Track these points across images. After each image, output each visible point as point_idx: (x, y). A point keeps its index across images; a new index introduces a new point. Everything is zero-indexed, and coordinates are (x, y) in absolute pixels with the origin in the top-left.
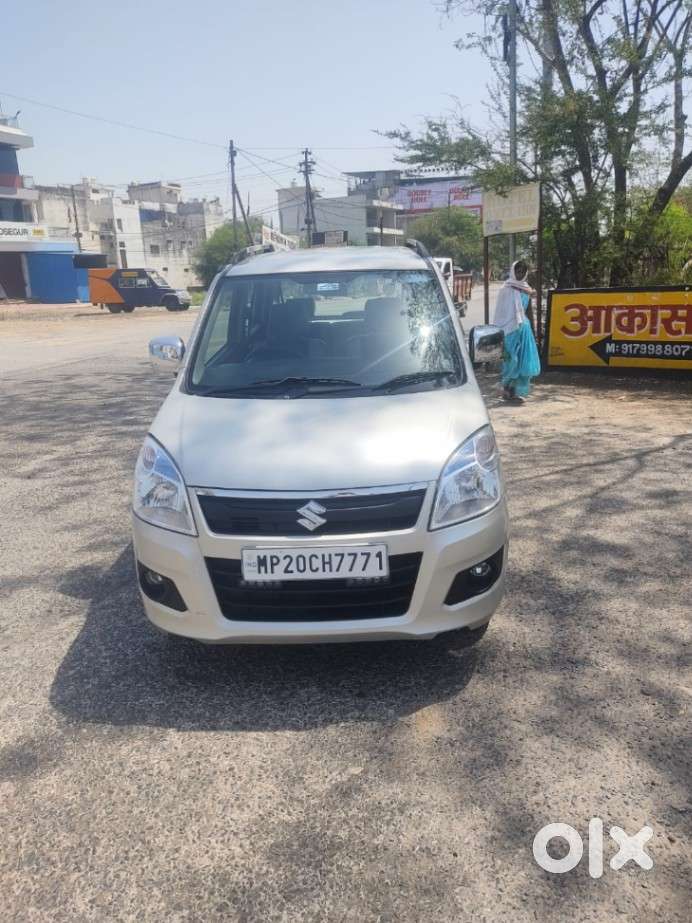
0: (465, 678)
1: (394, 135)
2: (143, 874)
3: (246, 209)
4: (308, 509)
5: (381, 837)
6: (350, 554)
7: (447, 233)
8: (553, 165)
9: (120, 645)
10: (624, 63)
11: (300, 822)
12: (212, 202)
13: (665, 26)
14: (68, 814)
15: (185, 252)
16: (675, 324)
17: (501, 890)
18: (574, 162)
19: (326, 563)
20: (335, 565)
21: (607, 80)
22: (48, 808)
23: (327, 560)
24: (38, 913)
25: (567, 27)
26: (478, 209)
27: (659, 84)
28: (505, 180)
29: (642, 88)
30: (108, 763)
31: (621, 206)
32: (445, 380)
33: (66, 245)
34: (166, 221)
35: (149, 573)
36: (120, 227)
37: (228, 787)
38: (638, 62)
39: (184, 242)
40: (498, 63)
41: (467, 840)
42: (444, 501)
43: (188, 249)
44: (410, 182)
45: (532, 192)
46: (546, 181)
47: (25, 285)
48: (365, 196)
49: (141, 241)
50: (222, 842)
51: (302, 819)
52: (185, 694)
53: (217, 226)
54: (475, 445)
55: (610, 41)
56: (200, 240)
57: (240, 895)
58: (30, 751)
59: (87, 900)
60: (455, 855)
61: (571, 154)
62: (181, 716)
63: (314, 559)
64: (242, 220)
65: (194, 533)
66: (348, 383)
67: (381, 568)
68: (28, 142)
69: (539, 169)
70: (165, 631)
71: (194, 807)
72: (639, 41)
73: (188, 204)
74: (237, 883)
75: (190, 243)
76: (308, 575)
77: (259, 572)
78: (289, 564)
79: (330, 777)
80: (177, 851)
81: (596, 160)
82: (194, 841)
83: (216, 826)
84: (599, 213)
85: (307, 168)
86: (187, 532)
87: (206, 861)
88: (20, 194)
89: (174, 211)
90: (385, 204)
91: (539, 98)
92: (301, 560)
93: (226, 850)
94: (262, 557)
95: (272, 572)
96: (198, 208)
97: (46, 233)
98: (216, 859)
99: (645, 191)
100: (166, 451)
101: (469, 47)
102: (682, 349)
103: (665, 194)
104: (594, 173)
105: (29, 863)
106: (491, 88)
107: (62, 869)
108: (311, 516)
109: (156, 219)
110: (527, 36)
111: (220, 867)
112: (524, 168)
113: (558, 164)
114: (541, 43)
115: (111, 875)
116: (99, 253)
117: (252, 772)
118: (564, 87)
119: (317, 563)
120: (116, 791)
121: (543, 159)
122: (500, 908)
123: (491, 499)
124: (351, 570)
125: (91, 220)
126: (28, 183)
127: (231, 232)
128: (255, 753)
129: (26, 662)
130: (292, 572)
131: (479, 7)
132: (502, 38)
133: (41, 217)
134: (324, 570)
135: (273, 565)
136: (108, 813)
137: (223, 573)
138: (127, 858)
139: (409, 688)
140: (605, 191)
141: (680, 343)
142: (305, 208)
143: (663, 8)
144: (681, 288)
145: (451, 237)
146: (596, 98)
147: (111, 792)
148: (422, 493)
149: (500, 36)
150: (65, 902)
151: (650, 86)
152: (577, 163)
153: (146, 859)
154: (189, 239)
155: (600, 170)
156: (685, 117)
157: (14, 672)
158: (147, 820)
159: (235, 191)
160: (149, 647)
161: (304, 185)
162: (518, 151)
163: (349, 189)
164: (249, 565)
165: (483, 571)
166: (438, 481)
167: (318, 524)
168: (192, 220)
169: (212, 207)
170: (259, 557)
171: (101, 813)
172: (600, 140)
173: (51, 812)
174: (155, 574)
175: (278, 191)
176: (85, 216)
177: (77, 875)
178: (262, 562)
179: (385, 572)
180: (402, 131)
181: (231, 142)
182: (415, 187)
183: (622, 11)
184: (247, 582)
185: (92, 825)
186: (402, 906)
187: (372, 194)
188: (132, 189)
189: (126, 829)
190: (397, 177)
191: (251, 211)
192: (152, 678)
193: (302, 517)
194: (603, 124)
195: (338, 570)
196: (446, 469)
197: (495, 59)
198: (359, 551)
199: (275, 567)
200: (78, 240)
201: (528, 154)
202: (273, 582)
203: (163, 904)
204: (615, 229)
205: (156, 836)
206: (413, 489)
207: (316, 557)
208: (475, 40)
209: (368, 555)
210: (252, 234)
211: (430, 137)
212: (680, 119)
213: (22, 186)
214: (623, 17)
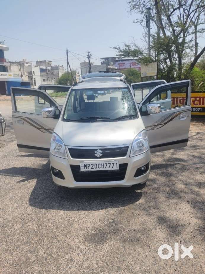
0: (139, 198)
1: (116, 48)
2: (57, 246)
3: (71, 68)
4: (98, 152)
5: (119, 237)
6: (109, 164)
7: (130, 76)
8: (161, 57)
9: (45, 190)
10: (180, 29)
11: (97, 233)
12: (61, 66)
13: (192, 18)
14: (35, 232)
15: (53, 81)
16: (196, 102)
17: (151, 249)
18: (166, 56)
19: (103, 166)
20: (105, 167)
21: (176, 33)
22: (30, 231)
23: (103, 165)
24: (31, 255)
25: (164, 18)
26: (139, 69)
27: (190, 34)
28: (147, 61)
29: (186, 35)
30: (45, 220)
31: (180, 69)
32: (132, 117)
33: (18, 79)
34: (48, 72)
35: (54, 169)
36: (34, 74)
37: (78, 225)
38: (184, 28)
39: (53, 78)
40: (145, 28)
41: (141, 237)
42: (134, 150)
43: (54, 80)
44: (119, 61)
45: (155, 65)
46: (159, 61)
47: (6, 91)
48: (106, 65)
49: (40, 78)
50: (77, 238)
51: (98, 233)
52: (64, 202)
53: (63, 73)
54: (142, 134)
55: (176, 22)
56: (58, 77)
57: (83, 251)
58: (23, 217)
59: (43, 252)
60: (138, 241)
61: (166, 54)
62: (63, 208)
63: (99, 165)
64: (70, 72)
65: (67, 158)
66: (106, 118)
67: (117, 167)
68: (7, 49)
69: (156, 58)
70: (59, 185)
71: (69, 230)
72: (184, 23)
73: (54, 67)
74: (82, 248)
75: (55, 78)
76: (98, 169)
77: (85, 168)
78: (93, 166)
79: (104, 223)
80: (65, 241)
81: (173, 56)
82: (70, 238)
83: (75, 235)
84: (174, 70)
85: (89, 57)
86: (65, 158)
87: (73, 243)
88: (5, 64)
89: (50, 69)
90: (112, 67)
91: (157, 38)
92: (96, 165)
93: (78, 241)
94: (85, 164)
95: (88, 168)
96: (57, 68)
97: (12, 75)
98: (76, 243)
99: (187, 64)
100: (59, 136)
101: (137, 22)
102: (198, 109)
103: (193, 64)
104: (172, 59)
105: (27, 244)
106: (143, 34)
107: (36, 245)
108: (98, 153)
109: (44, 71)
110: (153, 20)
111: (77, 244)
112: (153, 58)
113: (162, 56)
114: (157, 22)
115: (49, 246)
116: (28, 81)
117: (84, 221)
118: (164, 35)
119: (100, 166)
120: (47, 227)
121: (158, 55)
122: (150, 253)
123: (146, 149)
124: (109, 168)
125: (26, 72)
126: (7, 61)
127: (67, 75)
128: (84, 217)
129: (19, 195)
130: (93, 168)
131: (139, 12)
132: (146, 20)
133: (11, 71)
134: (102, 168)
135: (88, 166)
136: (46, 232)
137: (75, 169)
138: (52, 243)
139: (124, 200)
140: (176, 64)
141: (197, 108)
142: (89, 68)
143: (191, 12)
144: (197, 92)
145: (131, 76)
146: (173, 38)
147: (46, 227)
148: (128, 147)
149: (145, 20)
150: (38, 252)
151: (187, 35)
152: (168, 56)
153: (57, 243)
154: (54, 77)
155: (174, 58)
156: (198, 43)
157: (16, 197)
158: (57, 234)
159: (68, 63)
160: (53, 190)
161: (88, 61)
162: (151, 53)
163: (101, 63)
164: (82, 166)
165: (144, 168)
166: (132, 144)
167: (100, 156)
168: (55, 71)
169: (61, 68)
170: (84, 165)
171: (44, 232)
172: (174, 50)
173: (31, 232)
174: (56, 169)
175: (80, 63)
176: (24, 70)
177: (40, 246)
178: (85, 166)
179: (118, 168)
180: (118, 47)
181: (67, 49)
182: (120, 62)
183: (179, 14)
184: (82, 171)
185: (42, 235)
186: (125, 253)
187: (108, 64)
188: (37, 62)
189: (51, 236)
190: (115, 59)
191: (73, 69)
192: (54, 198)
193: (96, 154)
194: (175, 45)
195: (106, 168)
196: (134, 141)
197: (144, 27)
198: (111, 163)
199: (89, 167)
200: (22, 77)
201: (153, 53)
202: (88, 171)
203: (63, 253)
204: (179, 75)
205: (59, 237)
206: (125, 146)
207: (100, 164)
208: (138, 21)
209: (114, 164)
210: (73, 75)
211: (126, 49)
212: (196, 44)
213: (5, 62)
214: (180, 16)
